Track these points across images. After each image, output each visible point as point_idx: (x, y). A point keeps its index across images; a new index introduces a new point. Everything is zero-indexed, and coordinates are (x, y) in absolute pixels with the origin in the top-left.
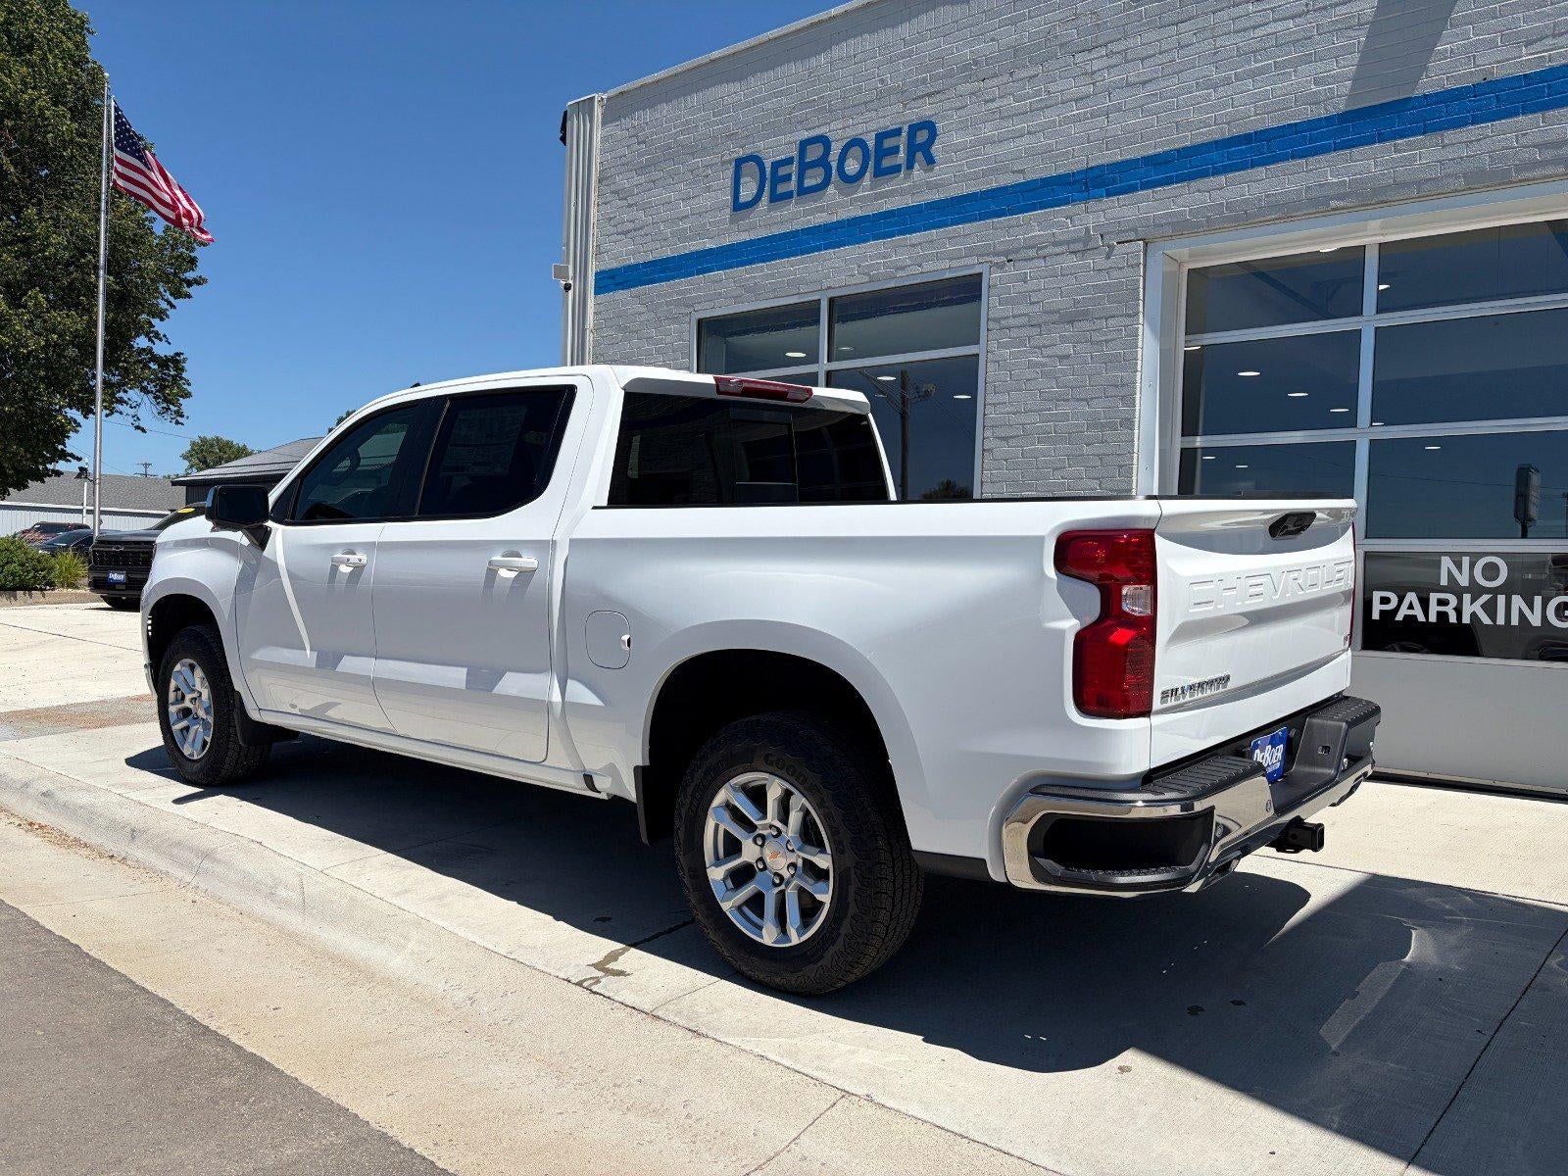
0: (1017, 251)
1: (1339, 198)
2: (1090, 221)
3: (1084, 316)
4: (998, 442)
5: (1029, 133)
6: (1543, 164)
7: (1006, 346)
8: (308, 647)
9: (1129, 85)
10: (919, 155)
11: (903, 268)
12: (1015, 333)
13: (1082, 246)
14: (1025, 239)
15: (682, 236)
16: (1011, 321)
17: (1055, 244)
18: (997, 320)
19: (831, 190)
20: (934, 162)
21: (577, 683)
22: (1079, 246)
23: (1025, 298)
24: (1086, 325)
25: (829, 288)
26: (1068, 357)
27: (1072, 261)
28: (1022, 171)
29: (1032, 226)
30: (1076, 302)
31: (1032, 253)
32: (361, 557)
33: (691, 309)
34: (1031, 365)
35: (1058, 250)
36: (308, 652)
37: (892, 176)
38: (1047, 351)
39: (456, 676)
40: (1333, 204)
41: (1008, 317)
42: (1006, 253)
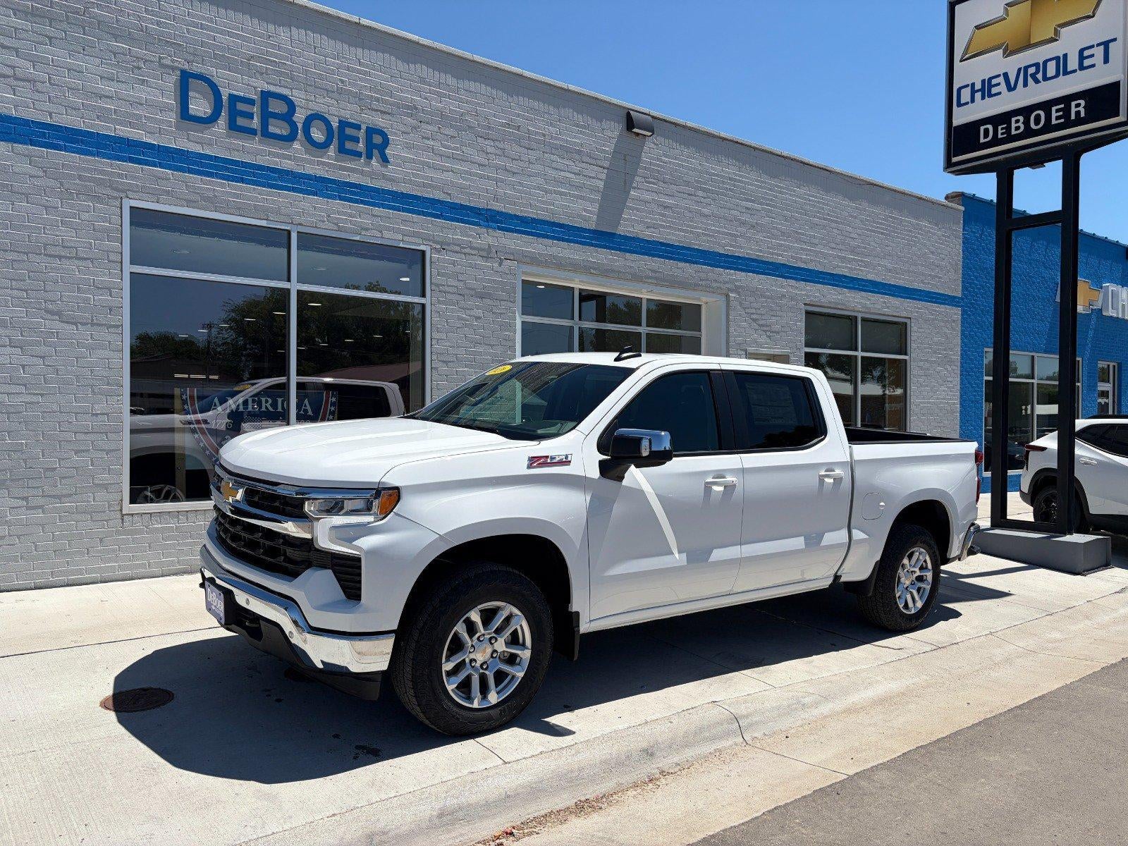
0: (449, 244)
1: (595, 269)
2: (490, 240)
3: (489, 296)
4: (441, 364)
5: (452, 171)
6: (651, 278)
7: (443, 303)
8: (675, 551)
9: (506, 170)
10: (375, 152)
11: (367, 229)
12: (449, 297)
13: (487, 253)
14: (453, 239)
15: (103, 115)
16: (447, 289)
17: (472, 248)
18: (438, 285)
19: (296, 145)
20: (388, 162)
21: (858, 531)
22: (485, 254)
23: (455, 276)
24: (488, 301)
25: (300, 224)
26: (480, 318)
27: (480, 262)
28: (449, 194)
29: (457, 232)
30: (484, 287)
31: (457, 248)
32: (730, 479)
33: (123, 195)
34: (460, 318)
35: (473, 252)
36: (677, 555)
37: (352, 157)
38: (468, 312)
39: (798, 542)
40: (592, 271)
41: (444, 285)
42: (441, 243)
